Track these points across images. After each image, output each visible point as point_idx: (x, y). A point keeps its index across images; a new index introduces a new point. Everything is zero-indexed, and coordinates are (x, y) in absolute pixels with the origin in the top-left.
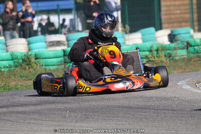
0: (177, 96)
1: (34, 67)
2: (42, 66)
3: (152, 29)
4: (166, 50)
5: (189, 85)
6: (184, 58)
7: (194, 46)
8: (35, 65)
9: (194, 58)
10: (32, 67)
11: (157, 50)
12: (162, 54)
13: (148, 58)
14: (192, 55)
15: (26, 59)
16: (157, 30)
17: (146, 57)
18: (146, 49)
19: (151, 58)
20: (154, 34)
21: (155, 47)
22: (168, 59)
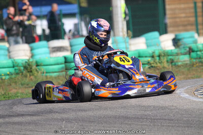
0: (175, 105)
1: (35, 75)
2: (43, 73)
3: (156, 34)
4: (168, 56)
5: (187, 93)
6: (187, 64)
7: (197, 51)
8: (36, 73)
9: (196, 63)
10: (33, 75)
11: (159, 56)
12: (164, 60)
13: (151, 64)
14: (194, 60)
15: (28, 66)
16: (161, 34)
17: (149, 63)
18: (148, 55)
19: (153, 64)
20: (158, 38)
21: (157, 53)
22: (170, 65)
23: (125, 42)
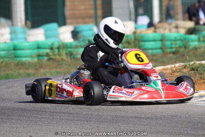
3: (55, 25)
4: (67, 48)
11: (59, 48)
12: (63, 52)
13: (49, 56)
16: (60, 26)
18: (47, 47)
19: (52, 56)
20: (56, 30)
21: (56, 45)
22: (69, 58)
23: (24, 33)
